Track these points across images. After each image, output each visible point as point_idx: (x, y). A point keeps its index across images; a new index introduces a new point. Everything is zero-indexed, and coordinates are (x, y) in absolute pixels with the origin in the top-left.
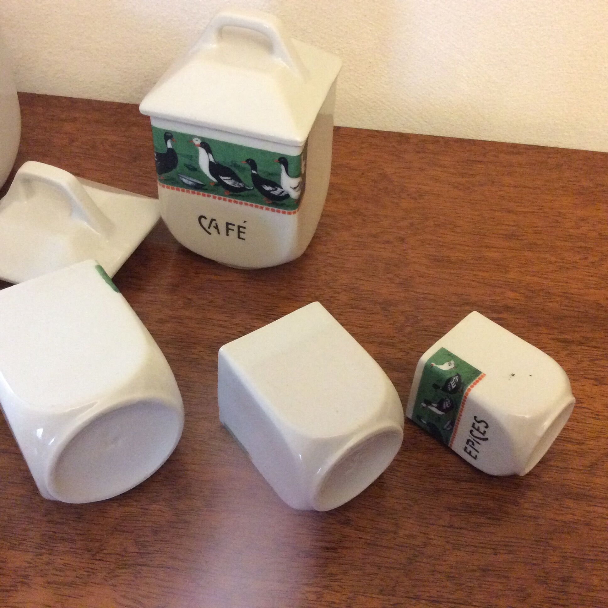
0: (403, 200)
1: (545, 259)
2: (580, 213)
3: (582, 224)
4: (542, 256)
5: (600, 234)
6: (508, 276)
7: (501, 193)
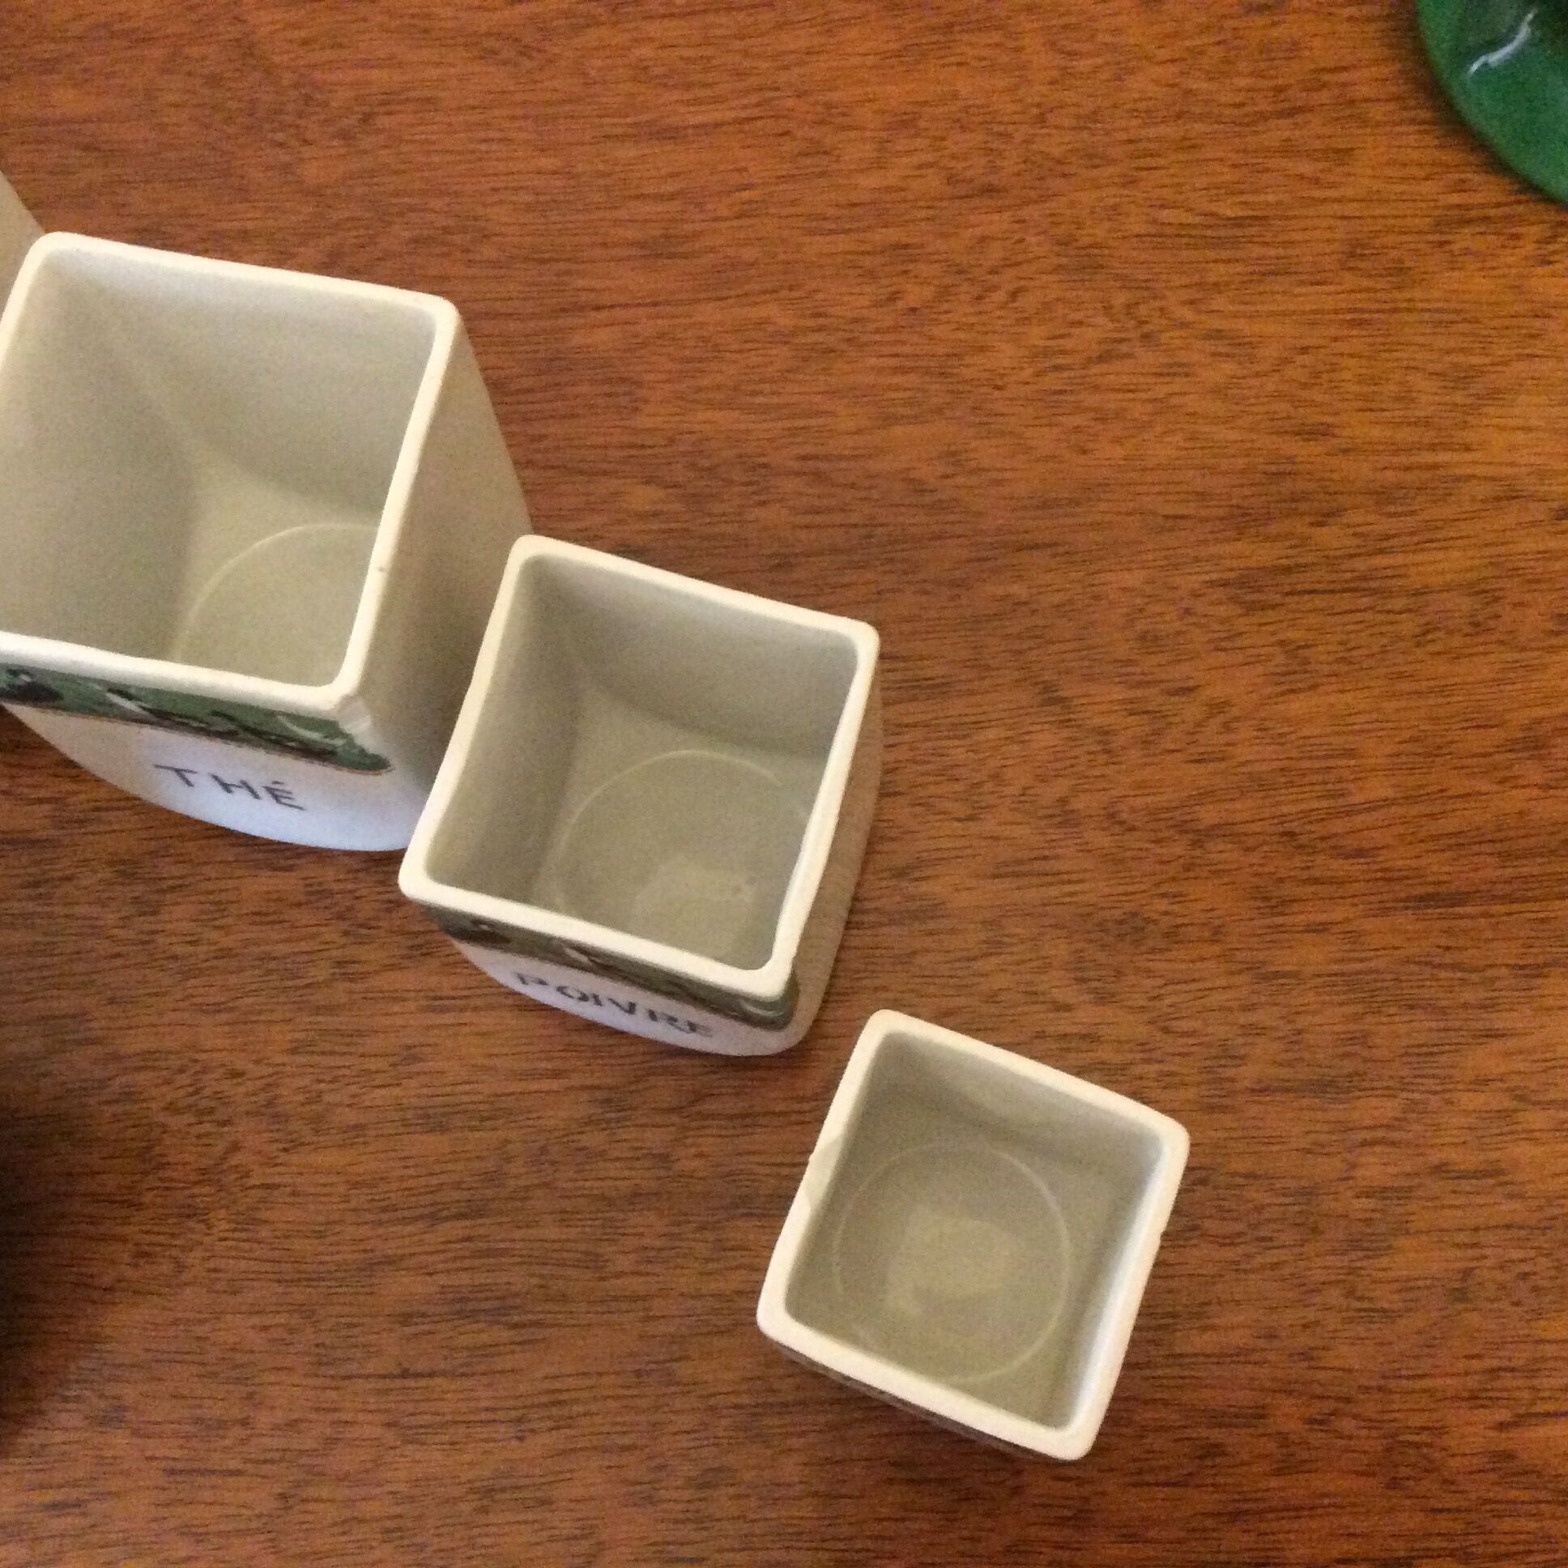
0: (307, 152)
1: (762, 323)
2: (896, 93)
3: (902, 144)
4: (755, 312)
5: (951, 180)
6: (642, 421)
7: (645, 51)
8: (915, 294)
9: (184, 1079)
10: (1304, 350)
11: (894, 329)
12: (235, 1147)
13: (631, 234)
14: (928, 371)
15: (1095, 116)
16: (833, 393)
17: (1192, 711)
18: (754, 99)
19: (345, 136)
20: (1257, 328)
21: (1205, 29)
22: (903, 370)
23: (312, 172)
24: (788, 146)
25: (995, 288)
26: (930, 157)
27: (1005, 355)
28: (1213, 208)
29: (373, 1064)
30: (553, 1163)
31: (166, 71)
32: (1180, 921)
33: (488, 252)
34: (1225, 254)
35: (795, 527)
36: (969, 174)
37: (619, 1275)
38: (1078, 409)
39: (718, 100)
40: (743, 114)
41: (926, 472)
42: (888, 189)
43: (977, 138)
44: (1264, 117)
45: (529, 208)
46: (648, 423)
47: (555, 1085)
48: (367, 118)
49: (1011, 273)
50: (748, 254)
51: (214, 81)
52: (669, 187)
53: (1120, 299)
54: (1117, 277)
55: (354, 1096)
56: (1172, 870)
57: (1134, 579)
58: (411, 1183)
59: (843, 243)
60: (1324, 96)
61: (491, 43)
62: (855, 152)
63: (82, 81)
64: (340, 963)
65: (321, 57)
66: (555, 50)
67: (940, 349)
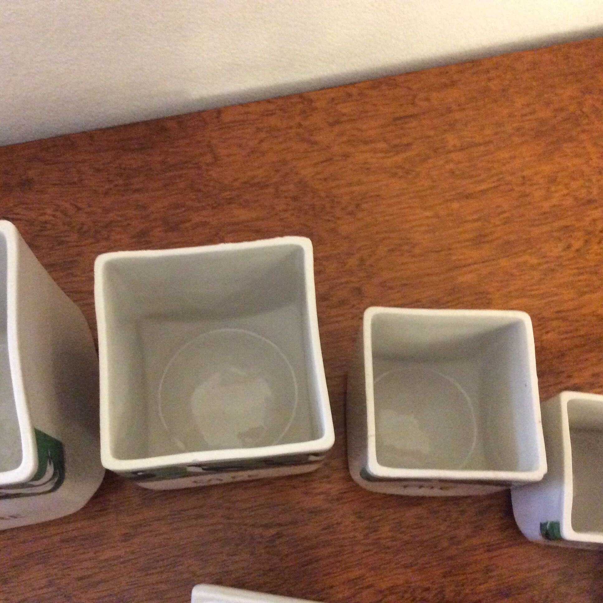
0: (340, 222)
1: (525, 263)
2: (547, 169)
3: (553, 188)
4: (520, 260)
5: (576, 199)
7: (450, 166)
8: (577, 244)
9: (408, 595)
11: (574, 258)
13: (467, 236)
14: (591, 273)
16: (559, 286)
18: (495, 178)
19: (351, 213)
22: (582, 274)
24: (515, 195)
26: (565, 192)
31: (276, 197)
33: (417, 251)
35: (562, 340)
36: (581, 196)
39: (483, 181)
40: (494, 185)
43: (580, 182)
45: (427, 232)
48: (358, 206)
50: (512, 237)
51: (295, 199)
52: (475, 217)
55: (472, 590)
59: (546, 228)
61: (394, 170)
62: (538, 194)
63: (246, 205)
64: (451, 538)
65: (334, 184)
66: (418, 170)
67: (592, 264)
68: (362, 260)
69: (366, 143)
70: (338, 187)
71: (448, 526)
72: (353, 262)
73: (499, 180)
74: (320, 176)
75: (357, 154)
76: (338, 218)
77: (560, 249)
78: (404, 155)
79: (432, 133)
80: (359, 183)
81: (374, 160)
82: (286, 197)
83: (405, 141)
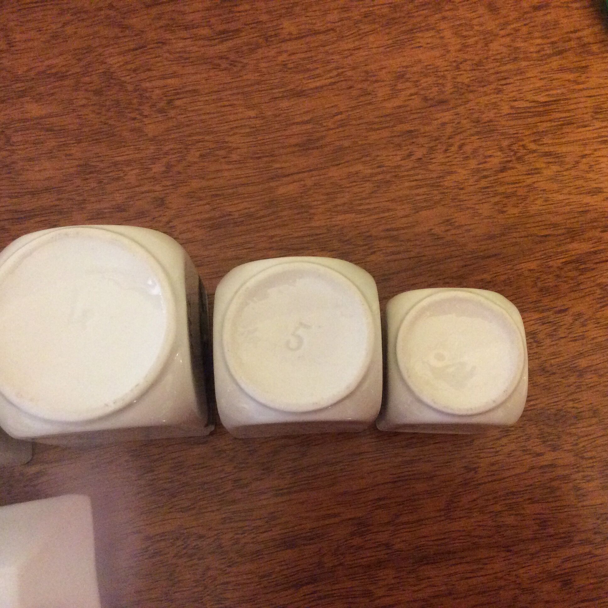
0: (147, 121)
2: (394, 63)
3: (401, 86)
5: (425, 99)
6: (315, 223)
7: (282, 58)
9: (179, 543)
10: (584, 156)
11: (413, 168)
12: (208, 569)
13: (293, 141)
14: (431, 186)
15: (479, 63)
16: (393, 200)
17: (568, 319)
18: (335, 73)
19: (161, 111)
20: (564, 149)
21: (517, 19)
22: (420, 187)
23: (151, 130)
24: (355, 93)
25: (451, 145)
26: (413, 91)
27: (462, 174)
28: (536, 98)
29: (259, 523)
30: (342, 554)
31: (76, 90)
32: (580, 410)
33: (234, 157)
34: (544, 118)
35: (388, 262)
36: (431, 96)
37: (380, 598)
38: (496, 194)
39: (319, 76)
40: (332, 80)
41: (438, 230)
42: (400, 107)
43: (431, 80)
44: (550, 56)
45: (248, 135)
46: (318, 224)
47: (337, 520)
48: (170, 102)
49: (458, 137)
50: (346, 143)
52: (306, 118)
53: (505, 143)
54: (502, 134)
55: (253, 538)
56: (573, 388)
57: (533, 265)
58: (285, 573)
59: (386, 133)
60: (573, 44)
61: (217, 61)
62: (382, 92)
63: (39, 99)
64: (235, 481)
65: (143, 76)
66: (245, 61)
67: (434, 175)
68: (169, 167)
69: (186, 28)
70: (150, 79)
71: (235, 467)
72: (158, 168)
73: (338, 75)
74: (129, 67)
75: (174, 41)
76: (146, 116)
77: (399, 158)
78: (230, 44)
79: (264, 18)
80: (174, 75)
81: (195, 49)
82: (86, 90)
83: (233, 26)
